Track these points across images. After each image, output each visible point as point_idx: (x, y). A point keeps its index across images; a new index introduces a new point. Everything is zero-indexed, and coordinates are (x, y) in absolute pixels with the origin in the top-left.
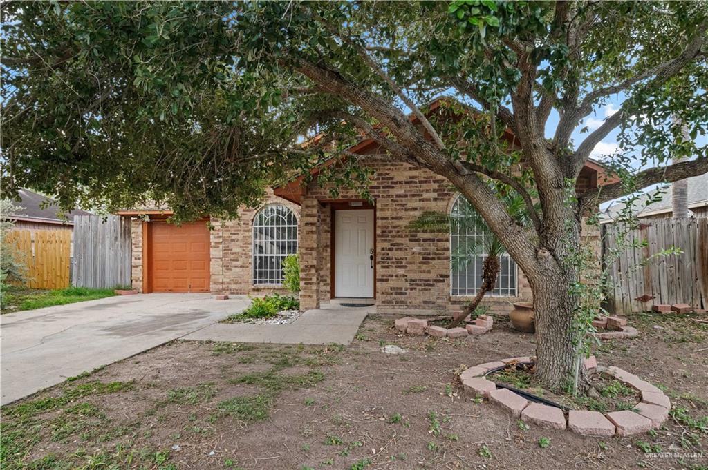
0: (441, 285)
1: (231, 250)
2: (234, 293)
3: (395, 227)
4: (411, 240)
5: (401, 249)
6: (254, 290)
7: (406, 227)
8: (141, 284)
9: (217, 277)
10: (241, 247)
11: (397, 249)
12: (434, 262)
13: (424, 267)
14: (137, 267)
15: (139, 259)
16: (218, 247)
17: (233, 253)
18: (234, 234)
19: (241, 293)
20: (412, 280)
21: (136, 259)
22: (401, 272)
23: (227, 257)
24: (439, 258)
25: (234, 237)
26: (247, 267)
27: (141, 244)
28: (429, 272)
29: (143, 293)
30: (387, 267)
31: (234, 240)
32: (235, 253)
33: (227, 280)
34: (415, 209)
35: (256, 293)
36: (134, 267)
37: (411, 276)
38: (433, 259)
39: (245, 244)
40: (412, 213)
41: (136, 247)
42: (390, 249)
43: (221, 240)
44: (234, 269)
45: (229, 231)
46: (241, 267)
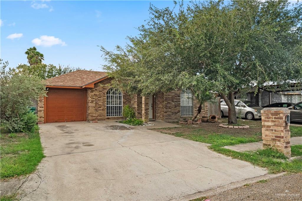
0: (179, 113)
1: (98, 104)
2: (99, 120)
3: (169, 98)
4: (172, 101)
5: (170, 104)
6: (107, 119)
7: (171, 98)
8: (43, 119)
9: (92, 114)
10: (102, 103)
11: (169, 104)
12: (177, 107)
13: (175, 109)
14: (41, 111)
15: (42, 107)
16: (93, 102)
17: (99, 105)
18: (99, 98)
19: (102, 120)
20: (173, 112)
21: (40, 107)
22: (170, 110)
23: (97, 106)
24: (178, 106)
25: (99, 99)
26: (105, 110)
27: (43, 101)
28: (176, 110)
29: (44, 123)
30: (167, 109)
31: (99, 100)
32: (100, 105)
33: (96, 115)
34: (173, 93)
35: (108, 120)
36: (39, 111)
37: (172, 111)
38: (177, 106)
39: (104, 101)
40: (172, 94)
41: (40, 102)
42: (167, 104)
43: (94, 100)
44: (99, 111)
45: (97, 96)
46: (102, 110)
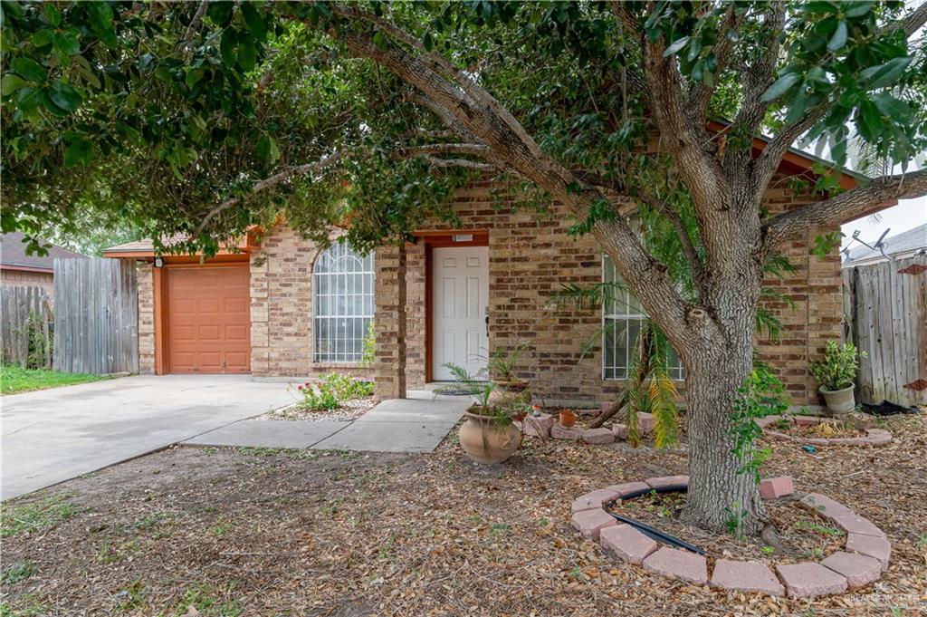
0: (587, 363)
1: (281, 309)
2: (285, 375)
3: (517, 273)
4: (541, 293)
5: (526, 307)
6: (315, 369)
7: (534, 273)
8: (153, 360)
9: (260, 350)
10: (295, 305)
11: (520, 308)
12: (576, 327)
13: (562, 335)
14: (147, 335)
15: (149, 323)
16: (262, 305)
17: (283, 315)
18: (286, 285)
19: (296, 375)
20: (543, 355)
21: (144, 323)
22: (525, 341)
23: (275, 320)
24: (585, 321)
25: (285, 290)
26: (305, 335)
27: (151, 302)
28: (569, 342)
29: (156, 373)
30: (505, 335)
31: (284, 295)
32: (287, 314)
33: (274, 355)
34: (548, 245)
35: (318, 374)
36: (142, 335)
37: (541, 348)
38: (576, 321)
39: (302, 300)
40: (543, 251)
41: (144, 306)
42: (510, 308)
43: (266, 295)
44: (285, 338)
45: (277, 280)
46: (296, 334)
